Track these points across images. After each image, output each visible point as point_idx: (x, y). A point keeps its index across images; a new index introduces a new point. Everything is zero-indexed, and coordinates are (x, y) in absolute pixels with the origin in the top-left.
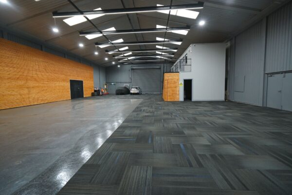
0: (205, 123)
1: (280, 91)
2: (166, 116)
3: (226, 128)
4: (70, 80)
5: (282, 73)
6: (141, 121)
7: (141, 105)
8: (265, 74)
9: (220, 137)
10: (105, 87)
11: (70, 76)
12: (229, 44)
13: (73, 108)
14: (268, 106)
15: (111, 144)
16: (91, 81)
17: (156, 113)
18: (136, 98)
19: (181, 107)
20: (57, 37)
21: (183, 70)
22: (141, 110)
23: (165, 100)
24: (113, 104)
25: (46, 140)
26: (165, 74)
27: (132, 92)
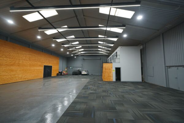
0: (130, 101)
1: (176, 78)
2: (104, 94)
3: (144, 105)
4: (44, 66)
5: (176, 66)
6: (88, 97)
7: (89, 84)
8: (165, 66)
9: (140, 112)
10: (66, 69)
11: (44, 63)
12: (142, 47)
13: (44, 85)
14: (170, 87)
15: (66, 117)
16: (57, 66)
17: (97, 90)
18: (85, 78)
19: (114, 86)
20: (39, 41)
21: (115, 62)
22: (88, 88)
23: (104, 80)
24: (70, 82)
25: (22, 113)
26: (104, 64)
27: (83, 73)
